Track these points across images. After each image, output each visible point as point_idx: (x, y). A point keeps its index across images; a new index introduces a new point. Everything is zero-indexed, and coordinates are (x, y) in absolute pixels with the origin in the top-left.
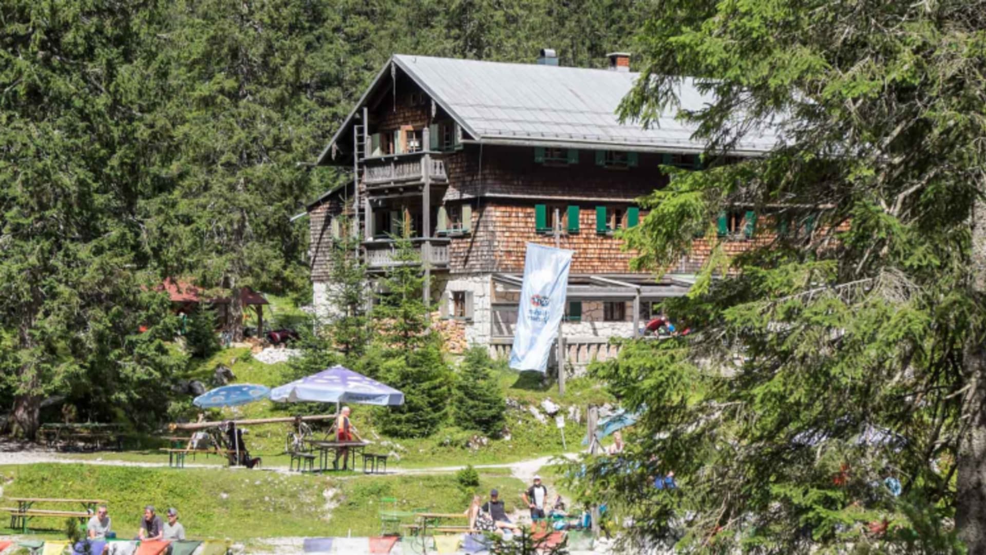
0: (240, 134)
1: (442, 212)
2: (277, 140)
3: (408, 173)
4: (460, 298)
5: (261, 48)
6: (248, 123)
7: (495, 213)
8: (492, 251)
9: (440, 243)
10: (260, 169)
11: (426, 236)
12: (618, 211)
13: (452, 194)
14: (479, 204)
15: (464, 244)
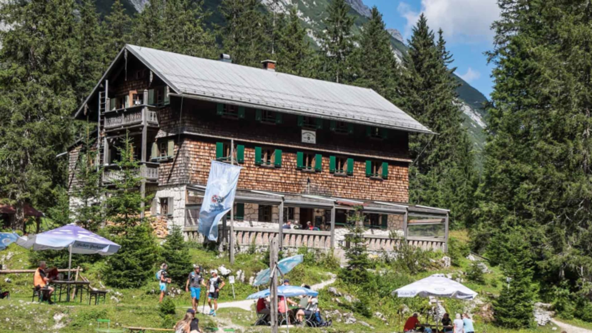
0: (26, 102)
1: (155, 146)
2: (50, 107)
3: (133, 119)
4: (164, 202)
5: (42, 48)
6: (32, 94)
7: (189, 146)
8: (187, 169)
9: (153, 165)
10: (38, 124)
11: (143, 160)
12: (269, 151)
13: (161, 134)
14: (179, 139)
15: (169, 166)
